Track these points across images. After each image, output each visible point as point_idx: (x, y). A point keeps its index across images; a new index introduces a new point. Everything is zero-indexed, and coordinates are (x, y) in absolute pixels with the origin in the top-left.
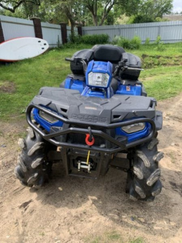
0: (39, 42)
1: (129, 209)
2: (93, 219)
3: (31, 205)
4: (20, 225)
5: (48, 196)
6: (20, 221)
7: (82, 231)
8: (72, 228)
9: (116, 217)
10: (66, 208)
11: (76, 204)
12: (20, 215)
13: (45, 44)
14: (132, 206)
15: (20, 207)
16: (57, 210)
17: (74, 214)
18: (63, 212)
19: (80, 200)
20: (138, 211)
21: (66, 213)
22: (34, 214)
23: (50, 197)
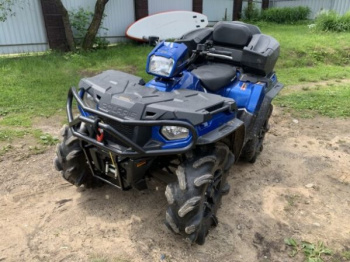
0: (195, 17)
1: (169, 245)
2: (117, 240)
3: (67, 204)
4: (45, 219)
5: (90, 200)
6: (47, 216)
7: (96, 248)
8: (88, 240)
9: (145, 248)
10: (99, 219)
11: (112, 218)
12: (51, 210)
13: (202, 21)
14: (175, 243)
15: (57, 203)
16: (88, 218)
17: (102, 227)
18: (93, 221)
19: (120, 216)
20: (179, 251)
21: (94, 224)
22: (64, 213)
23: (90, 202)
